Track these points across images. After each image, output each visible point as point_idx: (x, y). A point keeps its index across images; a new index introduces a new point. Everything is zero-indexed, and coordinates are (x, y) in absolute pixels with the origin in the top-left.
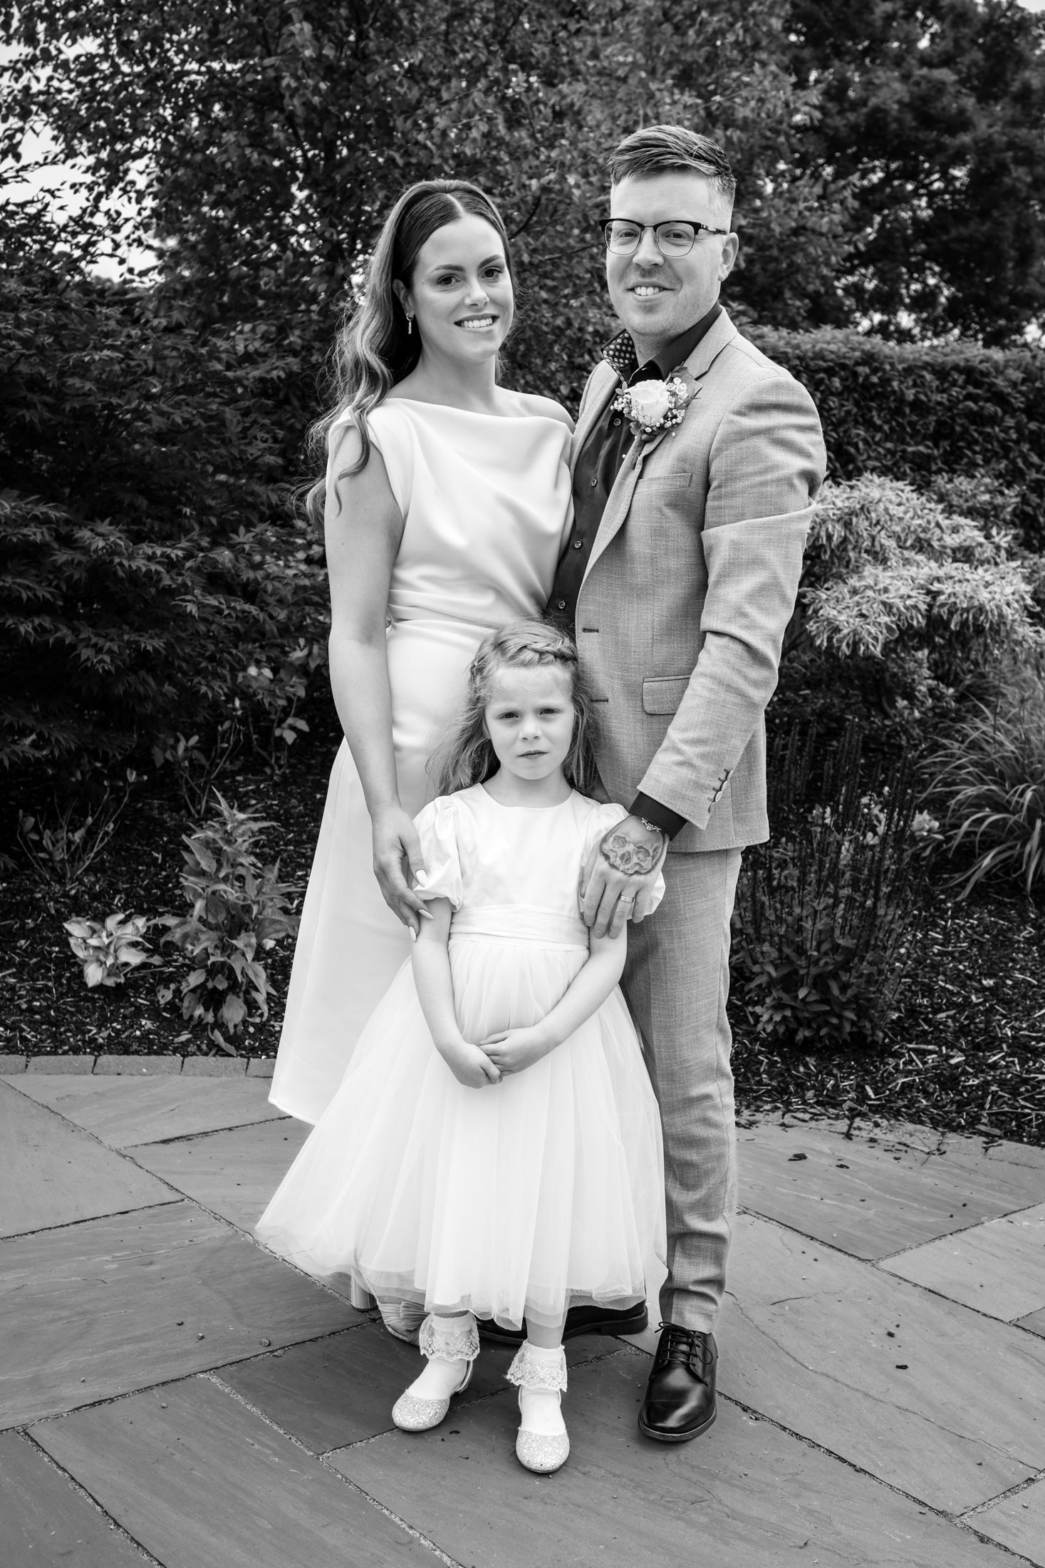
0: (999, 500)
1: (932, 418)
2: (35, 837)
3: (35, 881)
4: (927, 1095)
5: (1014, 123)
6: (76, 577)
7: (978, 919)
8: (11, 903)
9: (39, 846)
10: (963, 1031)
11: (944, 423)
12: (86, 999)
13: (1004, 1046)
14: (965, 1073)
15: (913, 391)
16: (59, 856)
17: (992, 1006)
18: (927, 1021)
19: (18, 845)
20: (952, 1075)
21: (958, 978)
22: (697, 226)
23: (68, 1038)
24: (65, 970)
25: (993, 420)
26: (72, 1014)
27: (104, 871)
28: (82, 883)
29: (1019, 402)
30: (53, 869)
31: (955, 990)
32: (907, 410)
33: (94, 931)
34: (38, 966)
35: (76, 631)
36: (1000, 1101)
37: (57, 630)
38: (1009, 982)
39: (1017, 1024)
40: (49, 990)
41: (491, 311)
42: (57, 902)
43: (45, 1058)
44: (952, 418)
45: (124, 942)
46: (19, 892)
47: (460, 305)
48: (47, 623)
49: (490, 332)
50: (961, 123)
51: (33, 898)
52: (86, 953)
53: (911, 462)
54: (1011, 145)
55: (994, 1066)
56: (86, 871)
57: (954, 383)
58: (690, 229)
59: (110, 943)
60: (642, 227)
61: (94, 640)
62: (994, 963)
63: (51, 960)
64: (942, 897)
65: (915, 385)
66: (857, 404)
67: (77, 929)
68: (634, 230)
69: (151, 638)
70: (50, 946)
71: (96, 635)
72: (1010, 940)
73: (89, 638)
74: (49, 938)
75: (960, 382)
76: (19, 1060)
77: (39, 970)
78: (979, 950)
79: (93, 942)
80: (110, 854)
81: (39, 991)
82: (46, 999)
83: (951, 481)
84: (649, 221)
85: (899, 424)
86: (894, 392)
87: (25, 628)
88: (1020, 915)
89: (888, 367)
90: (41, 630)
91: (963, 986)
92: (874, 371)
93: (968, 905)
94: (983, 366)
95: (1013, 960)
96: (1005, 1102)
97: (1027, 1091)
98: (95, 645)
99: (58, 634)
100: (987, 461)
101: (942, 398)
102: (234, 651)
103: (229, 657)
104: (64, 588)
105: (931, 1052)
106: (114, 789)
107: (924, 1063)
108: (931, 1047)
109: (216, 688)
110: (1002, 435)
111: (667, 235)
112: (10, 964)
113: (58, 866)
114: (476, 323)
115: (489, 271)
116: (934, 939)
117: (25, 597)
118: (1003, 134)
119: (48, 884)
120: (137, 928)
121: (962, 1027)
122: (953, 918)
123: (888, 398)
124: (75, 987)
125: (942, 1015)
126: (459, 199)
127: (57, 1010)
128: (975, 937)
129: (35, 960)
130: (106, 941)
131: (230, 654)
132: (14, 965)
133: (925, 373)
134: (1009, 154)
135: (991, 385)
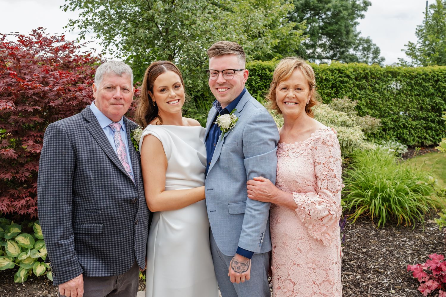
0: (351, 105)
1: (331, 83)
4: (351, 289)
7: (359, 229)
10: (359, 267)
11: (334, 84)
13: (371, 271)
14: (361, 281)
15: (325, 76)
17: (366, 258)
18: (348, 264)
20: (357, 282)
21: (355, 249)
22: (235, 71)
25: (347, 82)
29: (353, 77)
31: (355, 253)
32: (324, 81)
36: (373, 290)
38: (370, 250)
39: (374, 264)
41: (178, 98)
44: (336, 82)
47: (168, 97)
49: (178, 105)
53: (326, 94)
55: (369, 279)
57: (335, 73)
58: (233, 71)
60: (218, 71)
62: (365, 244)
64: (348, 222)
65: (325, 74)
68: (216, 72)
72: (369, 235)
75: (337, 73)
78: (361, 239)
83: (337, 100)
84: (220, 70)
85: (322, 85)
88: (371, 227)
89: (318, 71)
91: (357, 252)
93: (356, 225)
94: (343, 69)
95: (370, 242)
96: (374, 291)
97: (380, 286)
100: (346, 93)
101: (333, 77)
105: (350, 275)
107: (349, 278)
108: (350, 273)
110: (349, 86)
111: (226, 73)
114: (173, 102)
115: (176, 86)
116: (347, 237)
121: (358, 266)
122: (352, 229)
123: (318, 78)
125: (352, 262)
126: (165, 66)
128: (359, 235)
133: (327, 71)
134: (341, 9)
135: (345, 73)
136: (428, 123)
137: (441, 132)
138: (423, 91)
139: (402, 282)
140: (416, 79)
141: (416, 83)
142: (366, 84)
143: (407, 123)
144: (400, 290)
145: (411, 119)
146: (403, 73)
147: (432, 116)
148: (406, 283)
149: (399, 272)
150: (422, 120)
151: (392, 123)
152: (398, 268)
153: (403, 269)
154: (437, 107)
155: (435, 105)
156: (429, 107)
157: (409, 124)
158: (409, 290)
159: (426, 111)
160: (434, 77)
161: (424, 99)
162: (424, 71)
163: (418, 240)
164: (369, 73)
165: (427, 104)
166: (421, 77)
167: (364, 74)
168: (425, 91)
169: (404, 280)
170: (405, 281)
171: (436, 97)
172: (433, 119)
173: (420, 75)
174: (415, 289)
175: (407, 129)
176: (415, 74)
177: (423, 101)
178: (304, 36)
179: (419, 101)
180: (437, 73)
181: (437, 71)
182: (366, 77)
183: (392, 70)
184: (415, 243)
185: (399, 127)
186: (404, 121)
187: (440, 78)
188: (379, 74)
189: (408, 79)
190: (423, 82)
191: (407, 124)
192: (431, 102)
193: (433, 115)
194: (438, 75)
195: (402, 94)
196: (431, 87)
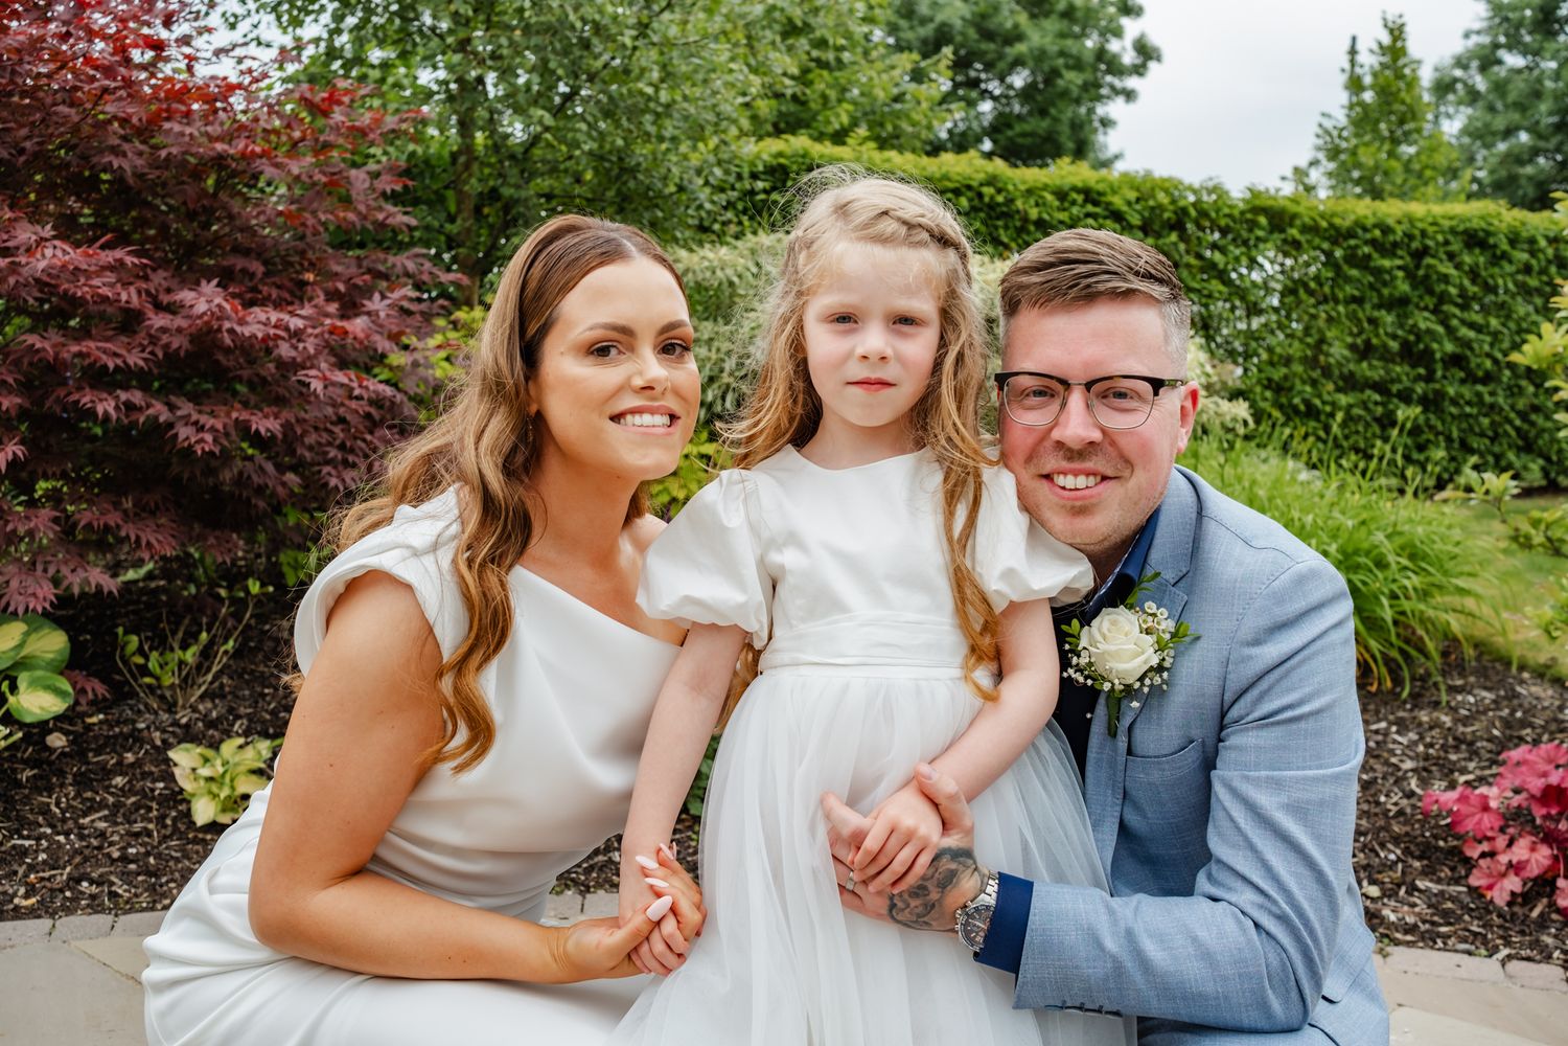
2: (140, 660)
3: (139, 711)
5: (1062, 35)
6: (175, 345)
8: (108, 737)
9: (144, 670)
12: (195, 841)
16: (167, 680)
19: (120, 672)
23: (170, 889)
24: (170, 808)
26: (177, 860)
27: (223, 697)
28: (195, 710)
30: (162, 698)
32: (1032, 228)
33: (206, 760)
34: (137, 806)
35: (172, 407)
37: (148, 406)
40: (149, 834)
42: (164, 731)
43: (139, 915)
45: (243, 768)
46: (118, 723)
47: (624, 388)
48: (137, 397)
50: (1016, 36)
51: (135, 729)
52: (195, 785)
54: (1062, 53)
56: (202, 698)
57: (1074, 203)
58: (1147, 387)
59: (225, 772)
61: (195, 417)
63: (153, 799)
65: (1037, 205)
66: (984, 222)
67: (184, 758)
69: (266, 417)
70: (154, 781)
71: (200, 412)
73: (189, 415)
74: (152, 773)
76: (104, 920)
77: (137, 810)
79: (205, 772)
80: (231, 678)
81: (137, 835)
82: (143, 844)
84: (1078, 375)
86: (1018, 212)
87: (106, 406)
89: (1011, 188)
90: (130, 407)
92: (999, 191)
98: (196, 423)
99: (151, 411)
102: (369, 437)
103: (363, 445)
104: (160, 355)
106: (234, 601)
109: (348, 480)
112: (102, 805)
113: (168, 694)
115: (669, 345)
117: (111, 366)
118: (1053, 43)
119: (156, 713)
120: (259, 753)
124: (182, 827)
127: (158, 856)
129: (133, 799)
130: (221, 770)
131: (364, 440)
132: (107, 806)
133: (1045, 194)
134: (1061, 61)
135: (1109, 204)
136: (1389, 402)
137: (1432, 437)
138: (1371, 286)
139: (1399, 859)
140: (1352, 242)
141: (1352, 259)
142: (1182, 247)
143: (1319, 396)
144: (1399, 886)
145: (1330, 387)
146: (1307, 220)
147: (1404, 378)
148: (1417, 864)
149: (1382, 828)
150: (1368, 392)
151: (1268, 394)
152: (1376, 815)
153: (1395, 817)
154: (1421, 346)
155: (1412, 338)
156: (1394, 345)
157: (1324, 403)
158: (1435, 888)
159: (1382, 358)
160: (1411, 237)
161: (1376, 314)
162: (1379, 215)
163: (1431, 728)
164: (1193, 213)
165: (1386, 334)
166: (1368, 236)
167: (1175, 213)
168: (1378, 285)
169: (1406, 851)
170: (1413, 857)
171: (1416, 312)
172: (1406, 389)
173: (1365, 229)
174: (1457, 881)
175: (1318, 421)
176: (1347, 223)
177: (1372, 321)
178: (945, 106)
179: (1359, 320)
180: (1420, 225)
181: (1421, 220)
182: (1178, 225)
183: (1270, 203)
184: (1422, 738)
185: (1290, 411)
186: (1308, 389)
187: (1430, 243)
188: (1226, 216)
189: (1325, 239)
190: (1375, 255)
191: (1317, 402)
192: (1401, 326)
193: (1407, 375)
194: (1424, 233)
195: (1302, 293)
196: (1400, 274)
